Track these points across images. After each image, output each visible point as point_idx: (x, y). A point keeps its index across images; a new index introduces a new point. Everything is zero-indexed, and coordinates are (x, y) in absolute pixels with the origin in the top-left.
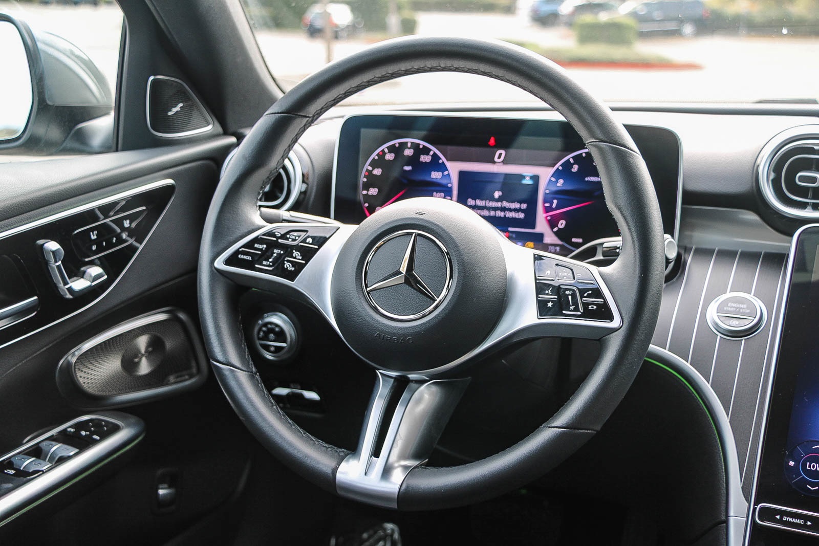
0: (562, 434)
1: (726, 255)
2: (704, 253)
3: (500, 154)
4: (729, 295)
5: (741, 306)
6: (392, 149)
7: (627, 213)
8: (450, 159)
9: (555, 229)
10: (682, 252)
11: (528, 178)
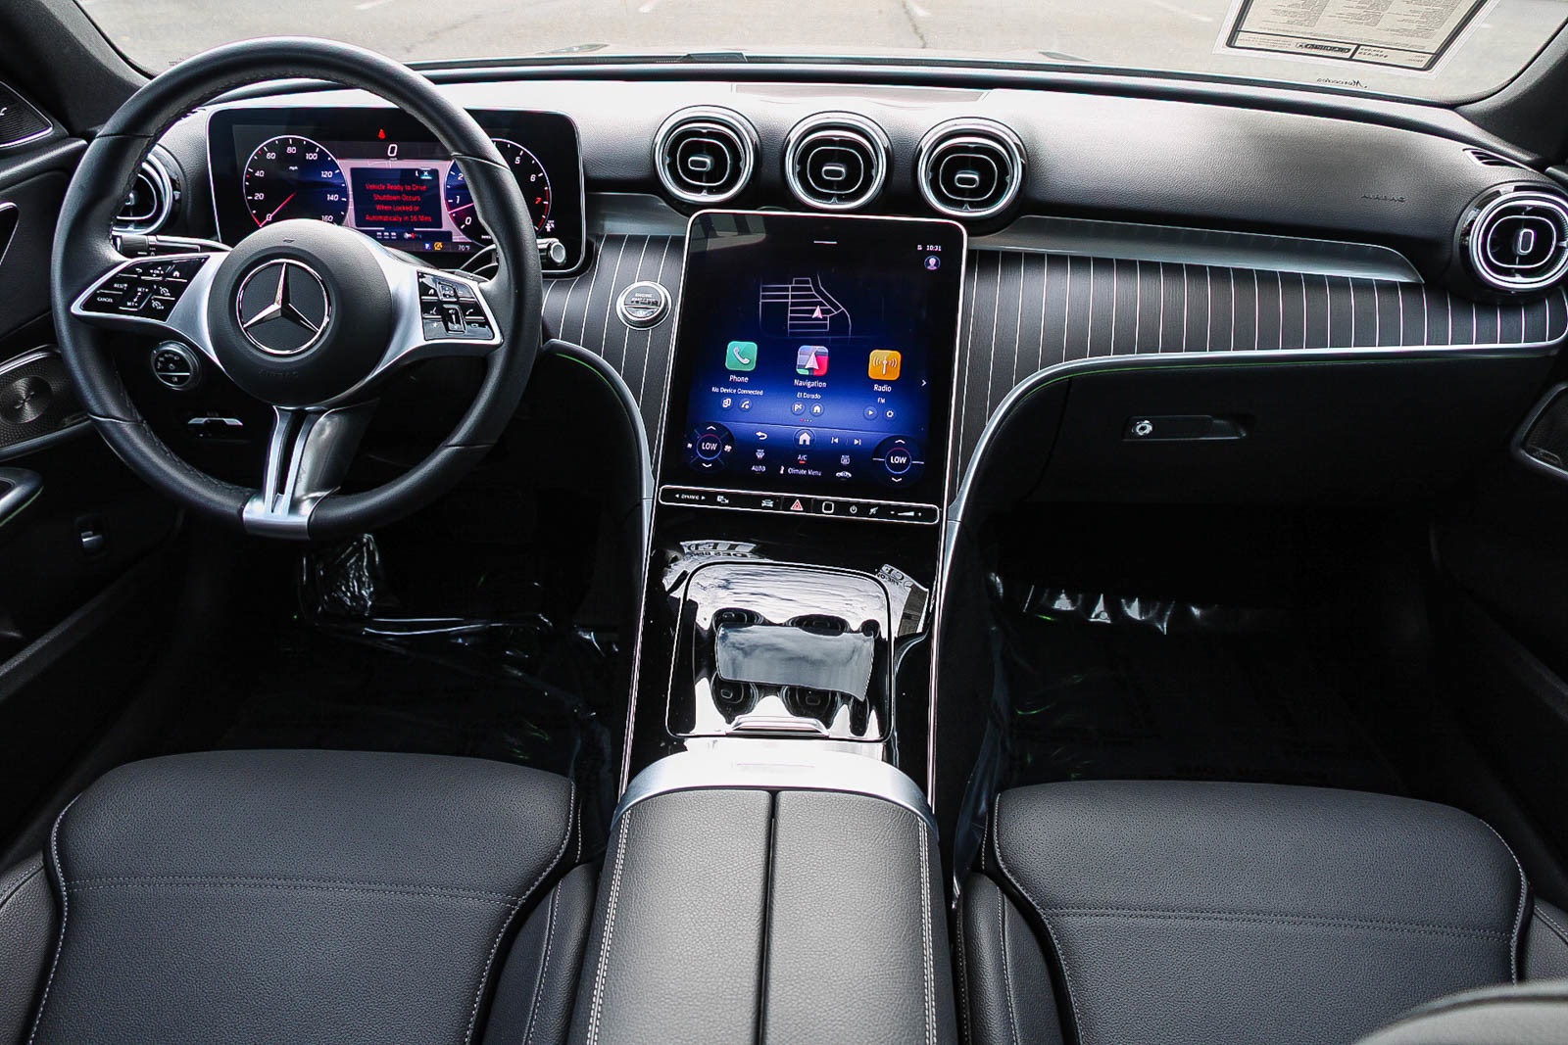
0: (458, 451)
1: (636, 242)
2: (615, 240)
3: (393, 148)
4: (637, 284)
5: (647, 295)
6: (271, 147)
8: (338, 157)
9: (463, 227)
10: (593, 240)
11: (426, 173)
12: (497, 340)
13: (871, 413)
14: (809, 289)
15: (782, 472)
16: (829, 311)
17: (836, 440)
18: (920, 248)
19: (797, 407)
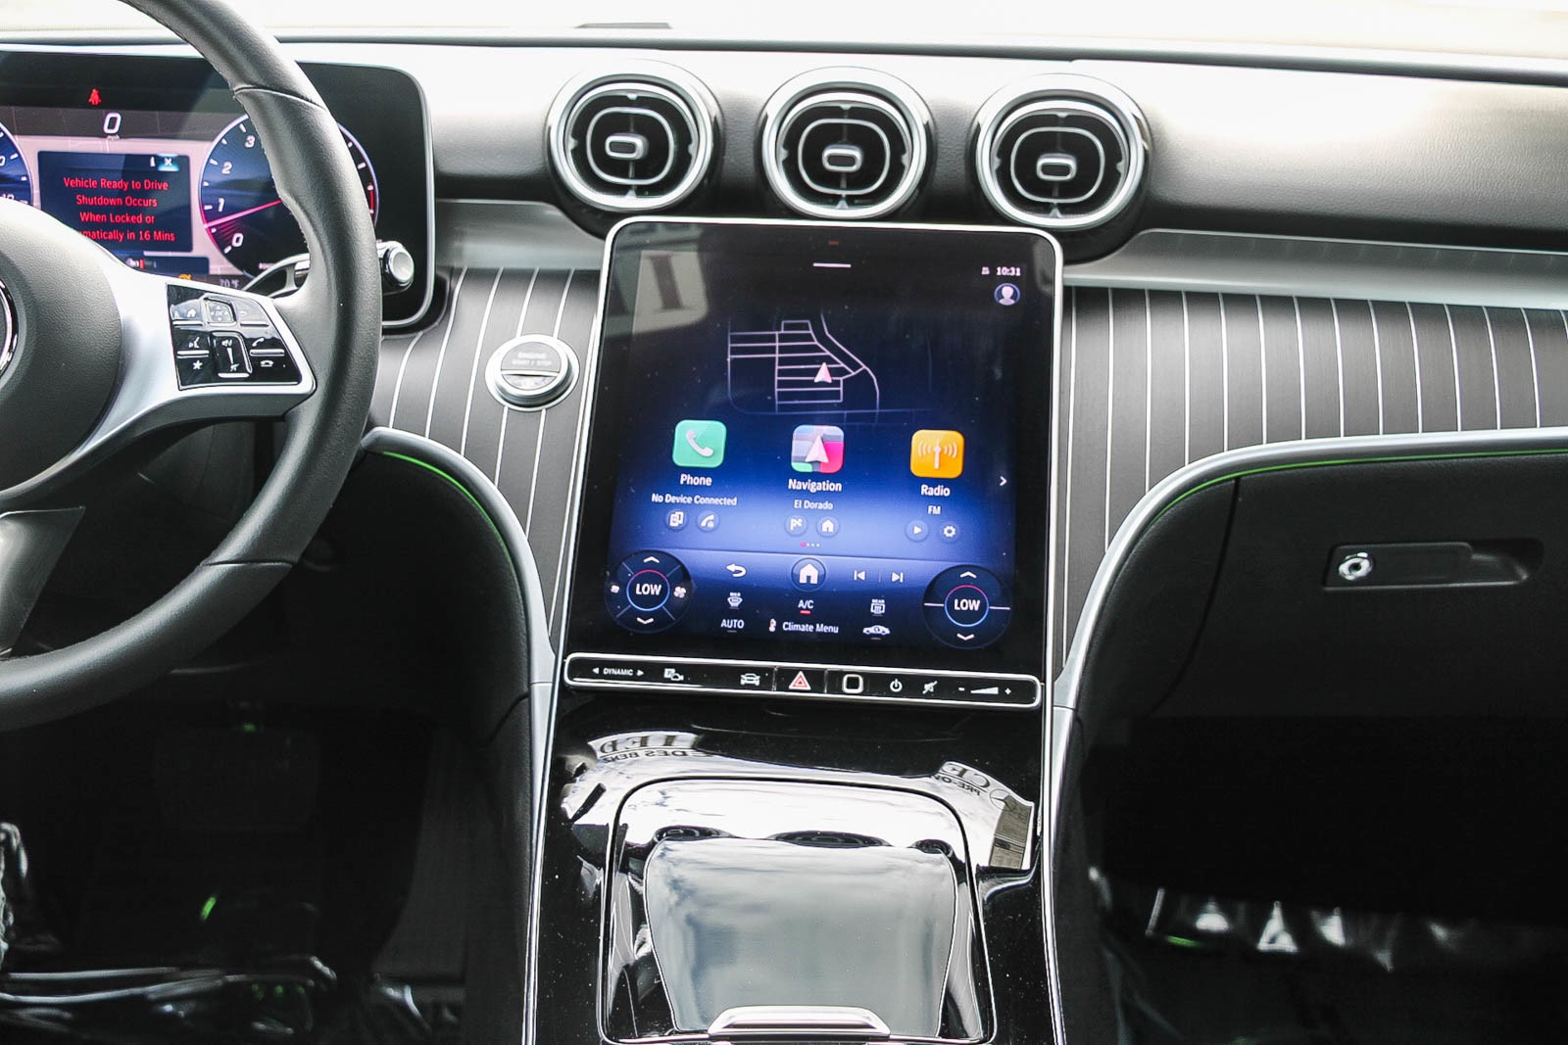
0: (233, 572)
1: (516, 278)
2: (481, 276)
3: (113, 121)
4: (519, 340)
5: (538, 356)
7: (311, 206)
8: (18, 131)
9: (228, 250)
10: (446, 276)
11: (168, 162)
12: (305, 386)
13: (917, 530)
14: (808, 338)
15: (772, 629)
16: (842, 372)
17: (862, 576)
18: (985, 271)
19: (795, 523)
